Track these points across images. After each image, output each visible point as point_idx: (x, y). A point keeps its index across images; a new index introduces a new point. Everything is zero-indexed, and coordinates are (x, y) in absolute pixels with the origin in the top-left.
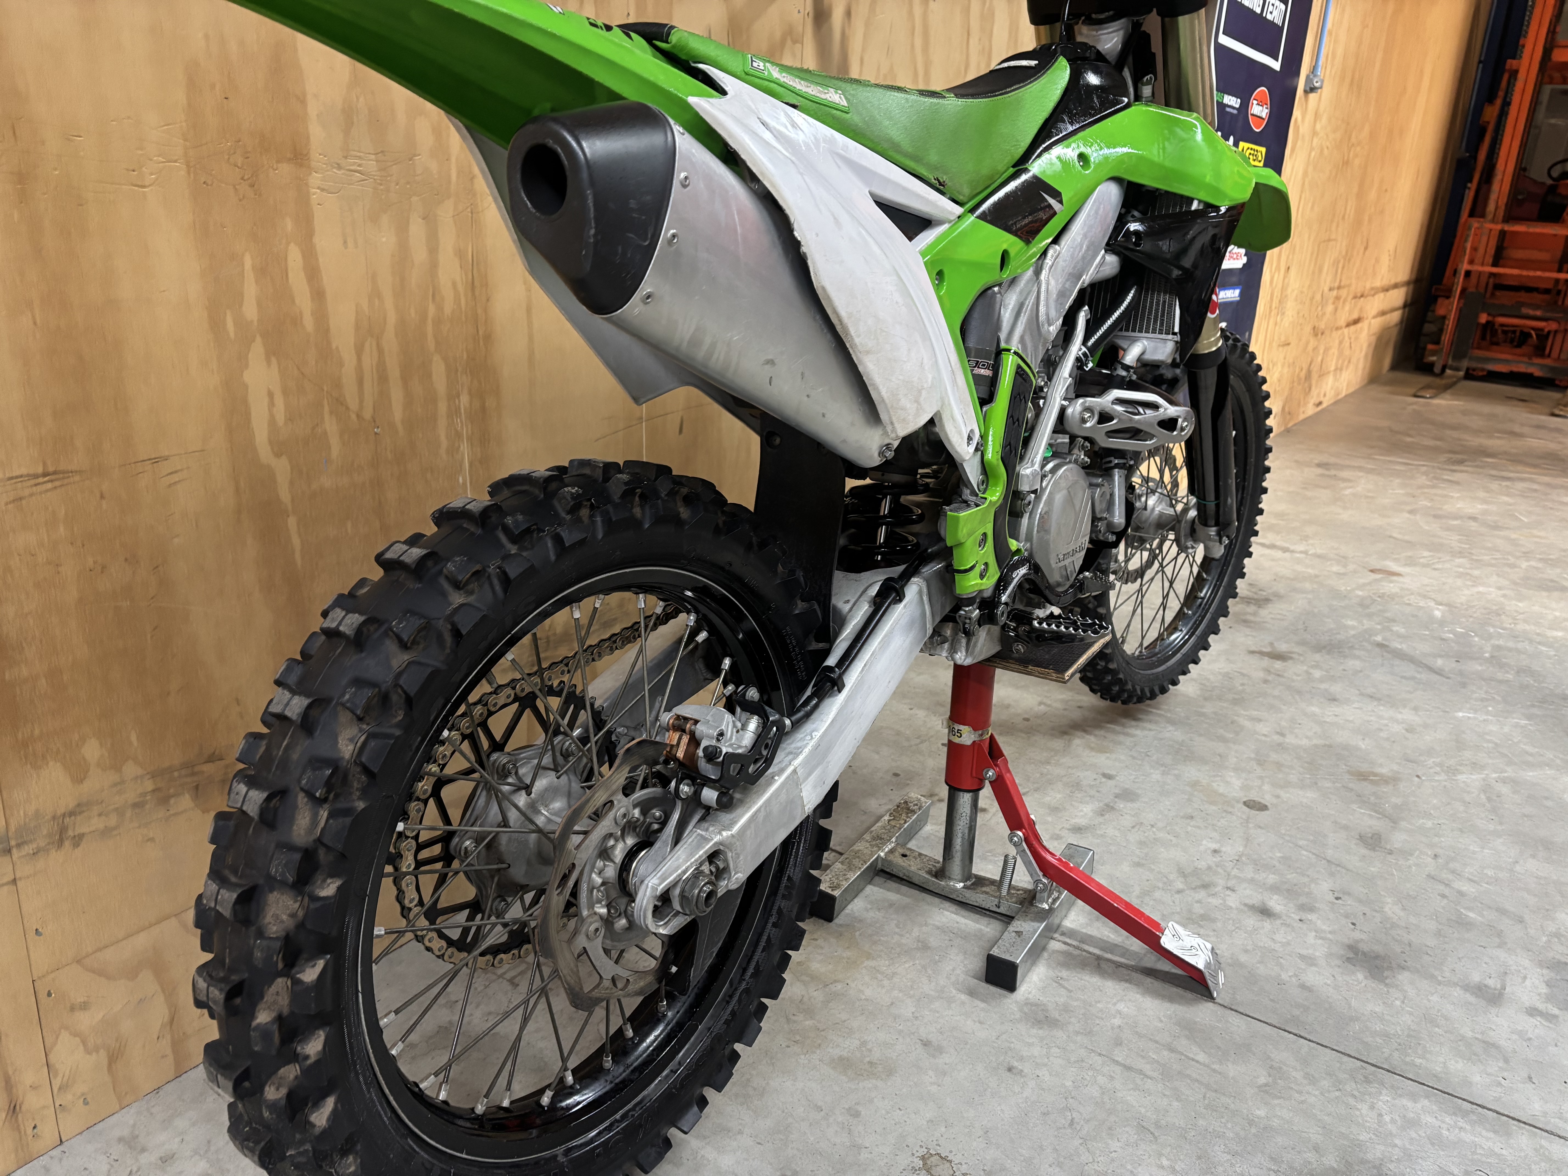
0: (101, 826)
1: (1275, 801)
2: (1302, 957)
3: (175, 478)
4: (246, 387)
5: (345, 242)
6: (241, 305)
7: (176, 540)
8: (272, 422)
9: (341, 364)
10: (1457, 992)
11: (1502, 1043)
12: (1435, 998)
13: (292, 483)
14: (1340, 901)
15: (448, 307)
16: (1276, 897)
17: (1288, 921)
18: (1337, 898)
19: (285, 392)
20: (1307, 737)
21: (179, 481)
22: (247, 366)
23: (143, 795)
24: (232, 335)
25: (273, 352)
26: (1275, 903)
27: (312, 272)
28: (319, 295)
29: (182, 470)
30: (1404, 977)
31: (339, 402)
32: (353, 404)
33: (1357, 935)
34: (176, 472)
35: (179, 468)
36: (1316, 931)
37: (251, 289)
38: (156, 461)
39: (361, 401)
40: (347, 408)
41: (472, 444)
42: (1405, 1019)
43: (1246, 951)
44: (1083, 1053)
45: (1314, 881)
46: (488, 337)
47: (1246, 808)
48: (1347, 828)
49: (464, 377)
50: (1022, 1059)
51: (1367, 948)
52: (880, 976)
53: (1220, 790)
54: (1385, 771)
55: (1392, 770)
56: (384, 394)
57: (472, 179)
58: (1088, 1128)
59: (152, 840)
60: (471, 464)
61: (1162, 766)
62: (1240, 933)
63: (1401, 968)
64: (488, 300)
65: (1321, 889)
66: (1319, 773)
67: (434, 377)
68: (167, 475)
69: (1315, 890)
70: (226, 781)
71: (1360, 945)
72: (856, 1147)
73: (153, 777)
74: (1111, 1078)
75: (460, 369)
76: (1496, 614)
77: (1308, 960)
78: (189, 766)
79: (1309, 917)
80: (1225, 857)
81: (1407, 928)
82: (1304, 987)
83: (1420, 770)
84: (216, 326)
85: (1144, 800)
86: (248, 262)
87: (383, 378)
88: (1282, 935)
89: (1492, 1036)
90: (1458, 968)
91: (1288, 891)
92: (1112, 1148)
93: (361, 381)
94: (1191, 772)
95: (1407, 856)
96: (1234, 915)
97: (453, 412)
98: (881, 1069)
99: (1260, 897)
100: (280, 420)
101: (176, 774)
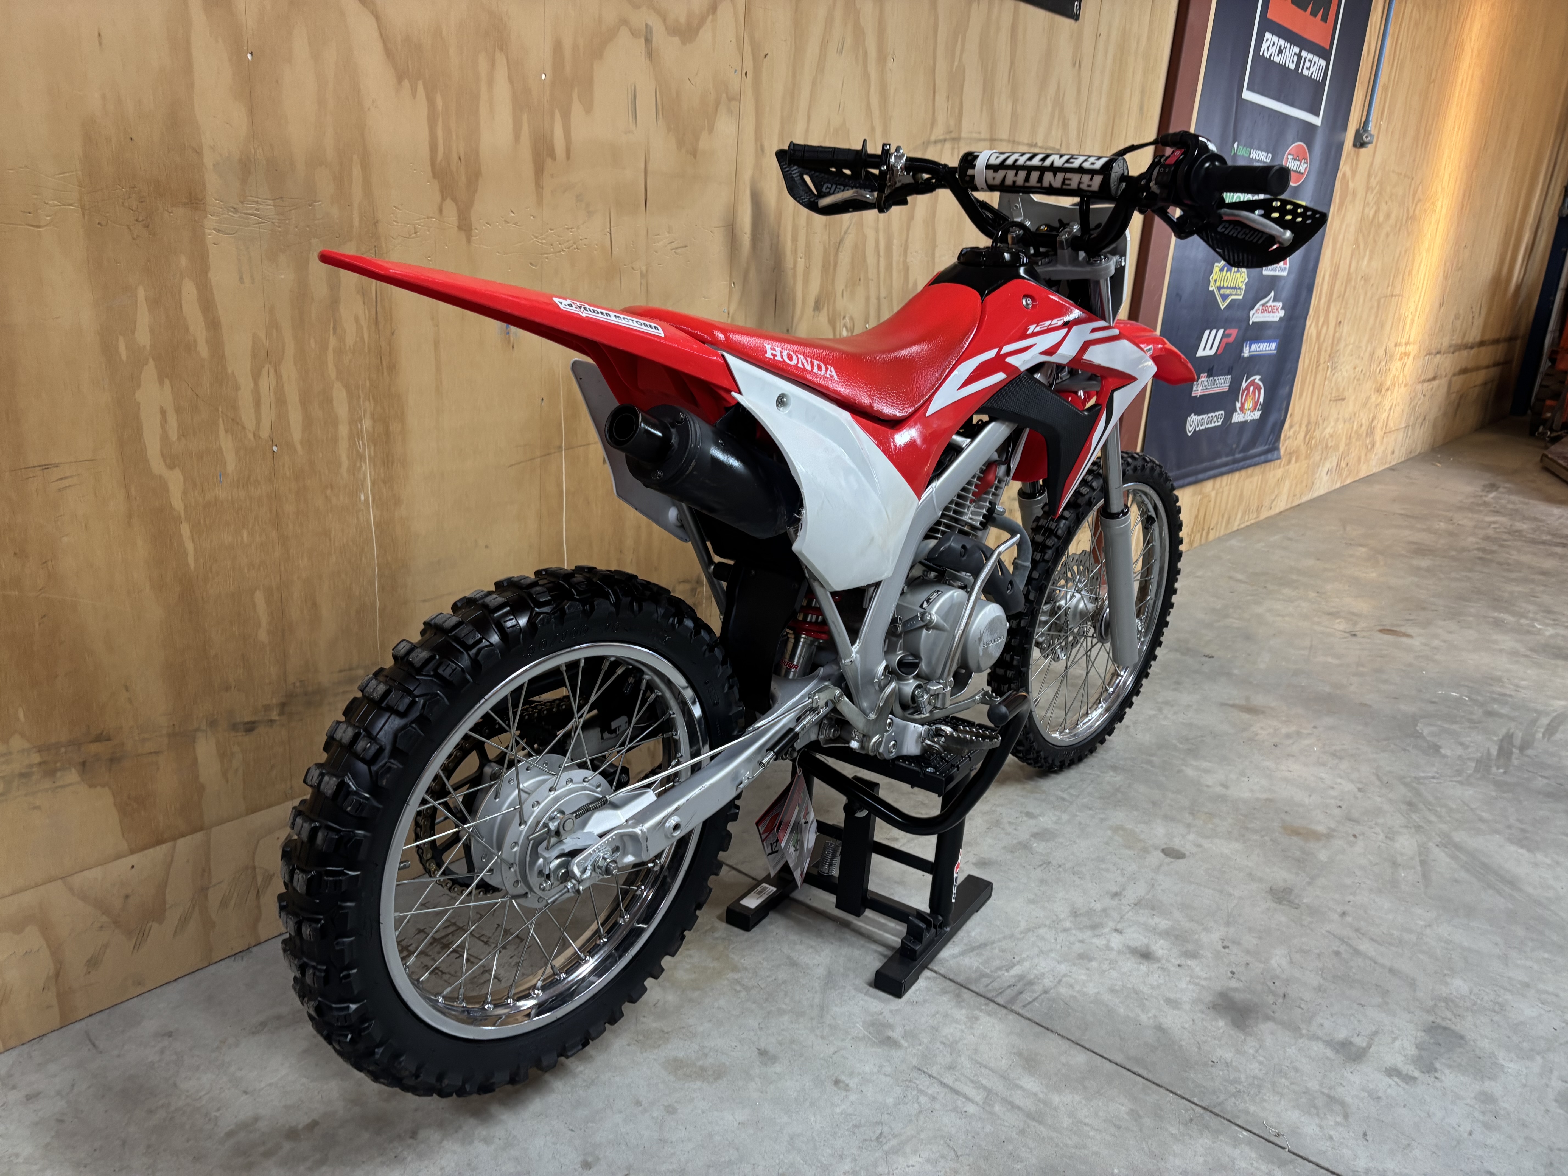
1: (1194, 850)
2: (1168, 1001)
3: (66, 483)
4: (138, 405)
5: (241, 278)
6: (133, 332)
7: (65, 539)
8: (165, 437)
9: (237, 388)
10: (1318, 1048)
11: (1348, 1099)
12: (1291, 1051)
13: (185, 493)
14: (1227, 950)
15: (350, 340)
16: (1162, 941)
17: (1167, 965)
18: (1224, 947)
19: (178, 410)
20: (1252, 791)
21: (69, 486)
22: (139, 386)
23: (31, 766)
24: (124, 357)
25: (167, 374)
26: (1160, 947)
27: (207, 305)
28: (213, 324)
29: (71, 477)
30: (1266, 1028)
31: (235, 422)
32: (249, 423)
33: (1233, 984)
34: (66, 478)
35: (68, 474)
36: (1191, 977)
37: (144, 319)
38: (46, 467)
39: (258, 421)
40: (244, 428)
41: (375, 466)
42: (1254, 1068)
43: (1112, 991)
44: (915, 1074)
45: (1207, 929)
46: (392, 368)
47: (1162, 855)
48: (1260, 880)
49: (367, 403)
50: (851, 1075)
51: (1238, 997)
52: (738, 988)
53: (1142, 836)
54: (1321, 829)
55: (1329, 828)
56: (282, 416)
57: (376, 223)
58: (894, 1142)
59: (38, 808)
60: (373, 483)
61: (1090, 809)
62: (1114, 974)
63: (1267, 1018)
64: (393, 334)
65: (1212, 938)
66: (1250, 826)
67: (335, 403)
68: (57, 480)
69: (1205, 938)
70: (113, 760)
71: (1231, 994)
72: (662, 1141)
73: (39, 751)
74: (934, 1098)
75: (362, 396)
76: (1499, 680)
77: (1173, 1004)
78: (76, 744)
79: (1189, 962)
80: (1125, 901)
81: (1287, 982)
82: (1160, 1028)
83: (1358, 829)
84: (108, 349)
85: (1060, 840)
86: (141, 293)
87: (280, 401)
88: (1156, 978)
89: (1340, 1092)
90: (1327, 1024)
91: (1177, 937)
92: (911, 1163)
93: (257, 404)
94: (1119, 816)
95: (1313, 911)
96: (1113, 956)
97: (355, 435)
98: (710, 1072)
99: (1146, 941)
100: (173, 435)
101: (63, 750)
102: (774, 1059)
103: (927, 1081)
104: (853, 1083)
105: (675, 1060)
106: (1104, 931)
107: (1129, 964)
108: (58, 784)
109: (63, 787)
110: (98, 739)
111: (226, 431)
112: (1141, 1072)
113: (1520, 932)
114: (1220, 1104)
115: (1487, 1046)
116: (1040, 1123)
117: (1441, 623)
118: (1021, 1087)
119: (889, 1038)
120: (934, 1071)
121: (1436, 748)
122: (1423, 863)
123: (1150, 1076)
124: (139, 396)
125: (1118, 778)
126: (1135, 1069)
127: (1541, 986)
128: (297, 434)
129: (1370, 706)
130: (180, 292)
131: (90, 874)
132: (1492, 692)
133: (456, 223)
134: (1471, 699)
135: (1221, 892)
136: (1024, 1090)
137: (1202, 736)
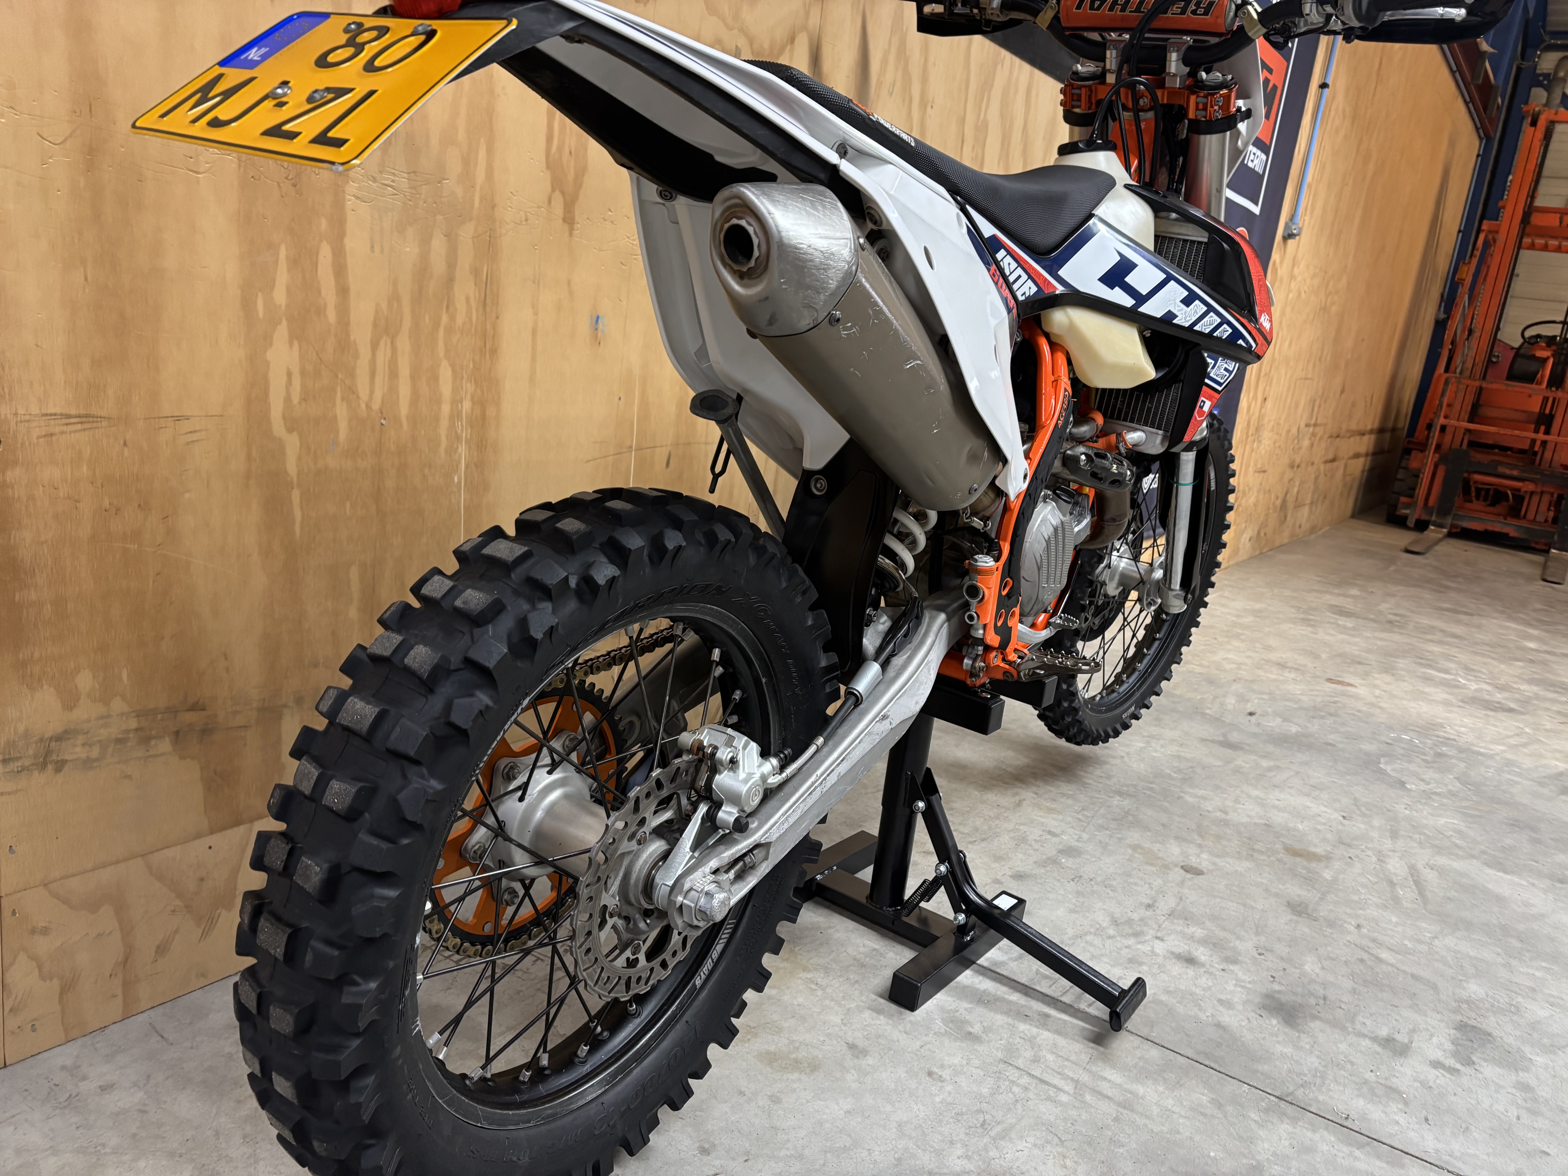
0: (84, 755)
1: (1211, 868)
2: (1220, 1001)
3: (194, 437)
4: (268, 363)
5: (372, 247)
6: (272, 289)
7: (187, 495)
8: (288, 400)
9: (356, 356)
10: (1366, 1044)
11: (1404, 1089)
12: (1343, 1046)
13: (299, 458)
14: (1262, 957)
15: (460, 319)
16: (1202, 949)
17: (1212, 970)
18: (1260, 954)
19: (303, 373)
20: (1248, 816)
21: (197, 440)
22: (271, 345)
23: (127, 731)
24: (261, 315)
25: (297, 335)
26: (1201, 953)
27: (340, 270)
28: (343, 291)
29: (200, 431)
30: (1315, 1026)
31: (351, 391)
32: (364, 393)
33: (1276, 987)
34: (195, 432)
35: (198, 428)
36: (1237, 980)
37: (282, 278)
38: (178, 419)
39: (372, 392)
40: (358, 397)
41: (470, 448)
42: (1313, 1061)
43: (1168, 992)
44: (1001, 1066)
45: (1238, 938)
46: (494, 352)
47: (1182, 871)
48: (1277, 895)
49: (469, 385)
50: (942, 1066)
51: (1284, 998)
52: (814, 987)
53: (1160, 855)
54: (1319, 850)
55: (1326, 850)
56: (393, 390)
57: (493, 207)
58: (999, 1128)
59: (129, 777)
60: (467, 467)
61: (1107, 829)
62: (1164, 976)
63: (1314, 1017)
64: (497, 317)
65: (1246, 946)
66: (1256, 847)
67: (441, 381)
68: (187, 433)
69: (1241, 946)
70: (206, 731)
71: (1277, 995)
72: (774, 1128)
73: (138, 716)
74: (1026, 1089)
75: (465, 376)
76: (1442, 726)
77: (1227, 1004)
78: (172, 711)
79: (1232, 967)
80: (1158, 912)
81: (1324, 985)
82: (1219, 1025)
83: (1352, 852)
84: (247, 305)
85: (1086, 857)
86: (283, 252)
87: (393, 374)
88: (1204, 981)
89: (1395, 1082)
90: (1368, 1022)
91: (1214, 944)
92: (1019, 1148)
93: (373, 374)
94: (1134, 836)
95: (1331, 924)
96: (1160, 960)
97: (455, 415)
98: (806, 1065)
99: (1187, 948)
100: (296, 399)
101: (159, 717)
102: (864, 1053)
103: (1017, 1073)
104: (946, 1074)
105: (768, 1053)
106: (1146, 938)
107: (1177, 968)
108: (151, 753)
109: (156, 756)
110: (195, 707)
111: (343, 399)
112: (1212, 1065)
113: (1516, 944)
114: (1291, 1094)
115: (1513, 1043)
116: (1132, 1111)
117: (1376, 675)
118: (1106, 1079)
119: (970, 1033)
120: (1020, 1063)
121: (1402, 784)
122: (1417, 883)
123: (1221, 1070)
124: (270, 355)
125: (1126, 802)
126: (1207, 1063)
127: (1547, 991)
128: (404, 410)
129: (1334, 746)
130: (317, 254)
131: (169, 853)
132: (1438, 736)
133: (562, 216)
134: (1421, 742)
135: (1244, 905)
136: (1109, 1081)
137: (1192, 767)
